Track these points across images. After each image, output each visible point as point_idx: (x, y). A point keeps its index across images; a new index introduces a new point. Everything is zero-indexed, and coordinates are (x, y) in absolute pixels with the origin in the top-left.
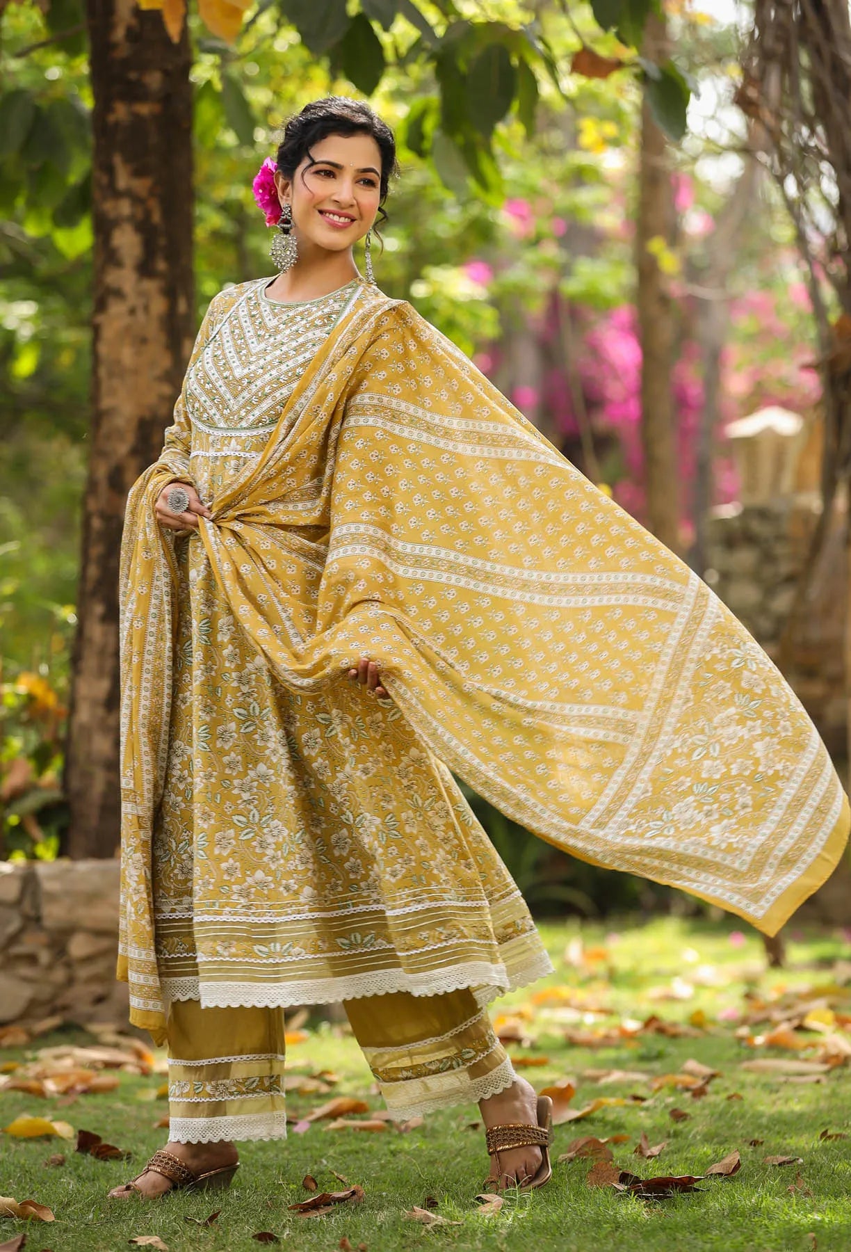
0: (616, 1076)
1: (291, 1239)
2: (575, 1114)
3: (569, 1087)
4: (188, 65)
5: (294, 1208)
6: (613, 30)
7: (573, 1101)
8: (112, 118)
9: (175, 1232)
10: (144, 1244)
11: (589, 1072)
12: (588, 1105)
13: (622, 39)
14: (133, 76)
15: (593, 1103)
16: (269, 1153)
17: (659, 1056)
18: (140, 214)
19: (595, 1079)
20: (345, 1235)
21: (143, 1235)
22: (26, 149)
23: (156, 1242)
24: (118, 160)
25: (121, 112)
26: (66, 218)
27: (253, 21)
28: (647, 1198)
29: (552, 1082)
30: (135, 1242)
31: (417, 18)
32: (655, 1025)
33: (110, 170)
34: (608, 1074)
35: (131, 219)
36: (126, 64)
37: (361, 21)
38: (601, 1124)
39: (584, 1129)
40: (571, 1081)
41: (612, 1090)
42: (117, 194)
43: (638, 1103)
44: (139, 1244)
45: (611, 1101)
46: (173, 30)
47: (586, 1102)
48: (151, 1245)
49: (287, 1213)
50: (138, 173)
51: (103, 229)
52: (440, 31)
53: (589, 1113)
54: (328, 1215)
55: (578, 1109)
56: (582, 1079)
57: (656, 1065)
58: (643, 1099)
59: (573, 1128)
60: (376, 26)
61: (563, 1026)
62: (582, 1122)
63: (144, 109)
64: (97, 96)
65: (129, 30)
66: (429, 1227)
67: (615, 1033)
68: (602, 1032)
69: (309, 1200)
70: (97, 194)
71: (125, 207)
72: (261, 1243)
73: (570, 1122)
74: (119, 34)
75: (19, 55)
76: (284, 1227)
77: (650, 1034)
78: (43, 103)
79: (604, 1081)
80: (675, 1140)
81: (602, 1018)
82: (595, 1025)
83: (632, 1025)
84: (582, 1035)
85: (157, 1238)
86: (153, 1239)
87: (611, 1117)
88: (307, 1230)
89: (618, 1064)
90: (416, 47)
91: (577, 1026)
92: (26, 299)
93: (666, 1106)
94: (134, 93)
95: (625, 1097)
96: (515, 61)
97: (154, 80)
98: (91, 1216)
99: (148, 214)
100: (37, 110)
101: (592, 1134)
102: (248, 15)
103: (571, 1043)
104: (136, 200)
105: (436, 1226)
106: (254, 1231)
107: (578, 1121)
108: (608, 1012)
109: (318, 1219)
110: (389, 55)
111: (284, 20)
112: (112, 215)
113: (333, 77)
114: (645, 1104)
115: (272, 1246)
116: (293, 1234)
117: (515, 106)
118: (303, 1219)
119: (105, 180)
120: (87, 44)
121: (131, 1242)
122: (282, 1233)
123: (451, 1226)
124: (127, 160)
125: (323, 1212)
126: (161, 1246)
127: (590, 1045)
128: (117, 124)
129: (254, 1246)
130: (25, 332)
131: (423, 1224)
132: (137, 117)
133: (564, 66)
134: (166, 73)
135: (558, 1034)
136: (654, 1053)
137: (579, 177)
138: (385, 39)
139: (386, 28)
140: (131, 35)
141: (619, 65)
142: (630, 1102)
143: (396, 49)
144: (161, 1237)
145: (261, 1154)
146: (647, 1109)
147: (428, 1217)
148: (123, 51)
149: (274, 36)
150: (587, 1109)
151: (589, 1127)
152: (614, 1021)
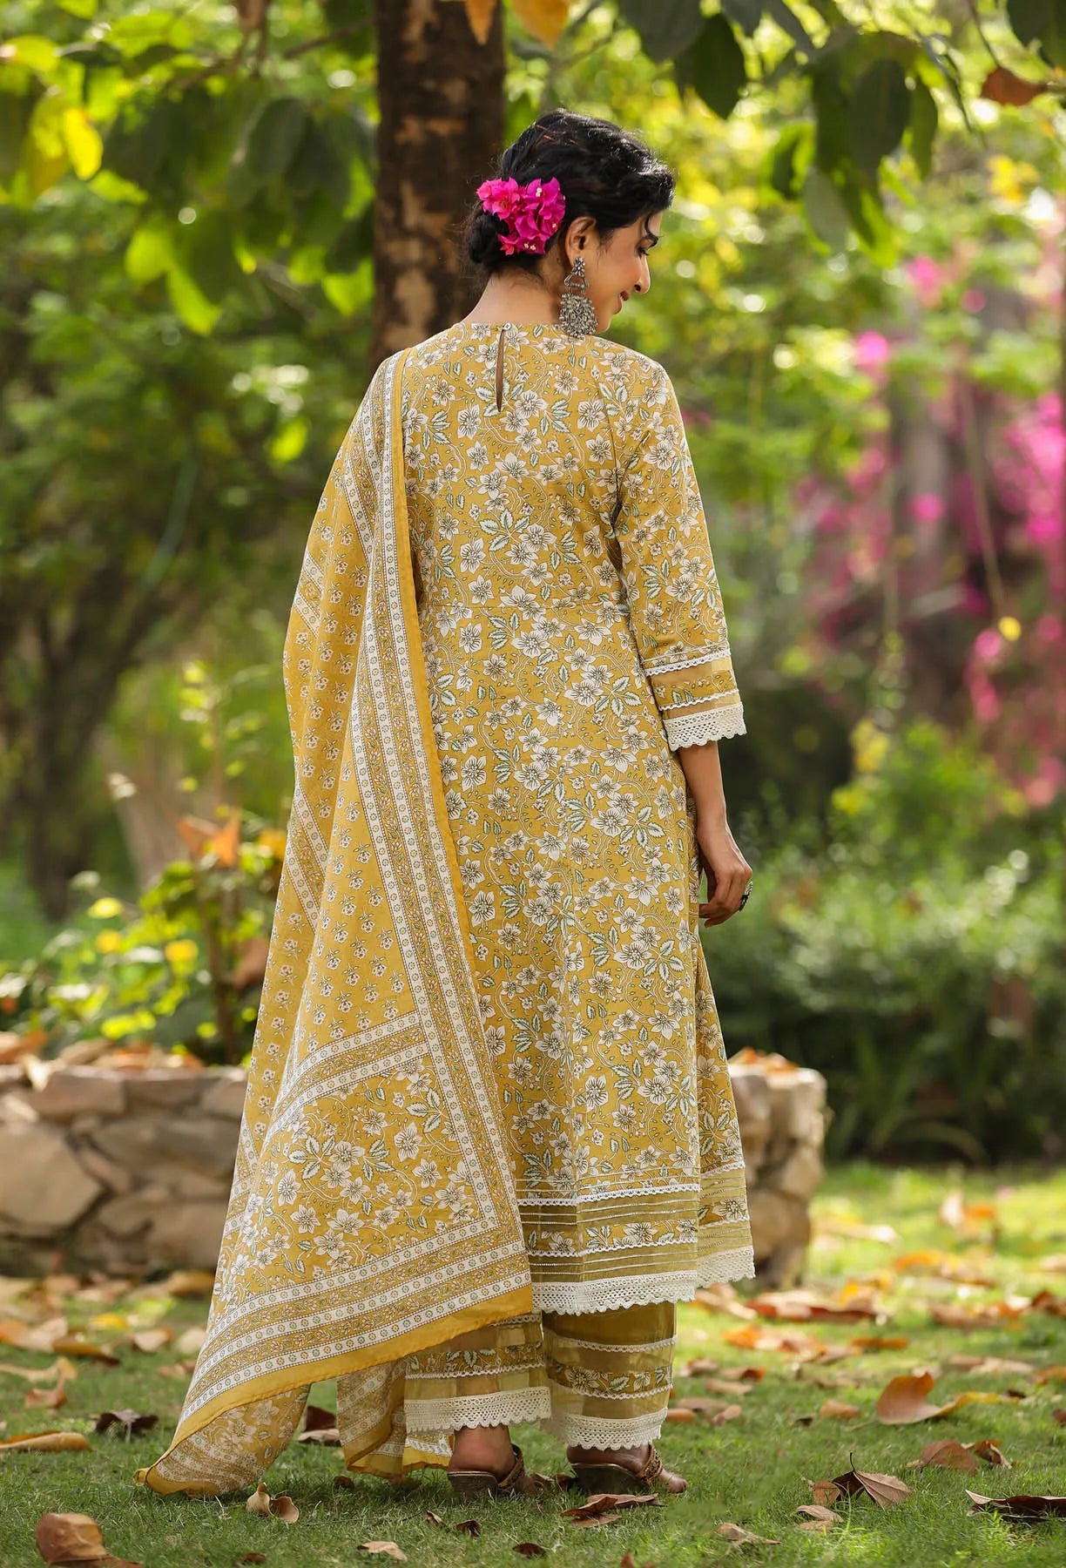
0: (991, 1366)
1: (562, 1553)
2: (934, 1411)
3: (927, 1376)
4: (500, 75)
5: (569, 1514)
6: (1035, 45)
7: (931, 1394)
8: (401, 137)
9: (418, 1539)
10: (376, 1551)
11: (957, 1359)
12: (952, 1400)
13: (1044, 56)
14: (430, 84)
15: (958, 1398)
16: (545, 1444)
17: (1047, 1343)
18: (432, 258)
19: (966, 1368)
20: (629, 1551)
21: (377, 1540)
22: (293, 174)
23: (392, 1549)
24: (407, 190)
25: (413, 130)
26: (340, 262)
27: (583, 19)
28: (1015, 1521)
29: (910, 1371)
30: (366, 1548)
31: (790, 24)
32: (1044, 1303)
33: (396, 202)
34: (982, 1363)
35: (421, 265)
36: (422, 69)
37: (719, 25)
38: (966, 1425)
39: (944, 1431)
40: (933, 1369)
41: (985, 1383)
42: (406, 234)
43: (1015, 1399)
44: (370, 1551)
45: (981, 1397)
46: (480, 27)
47: (948, 1397)
48: (385, 1553)
49: (559, 1519)
50: (431, 208)
51: (386, 276)
52: (819, 41)
53: (951, 1411)
54: (613, 1525)
55: (938, 1405)
56: (947, 1367)
57: (1044, 1354)
58: (1022, 1396)
59: (930, 1428)
60: (738, 30)
61: (930, 1299)
62: (942, 1421)
63: (442, 128)
64: (384, 109)
65: (427, 27)
66: (736, 1545)
67: (994, 1311)
68: (978, 1308)
69: (588, 1506)
70: (379, 232)
71: (414, 250)
72: (523, 1556)
73: (927, 1420)
74: (415, 31)
75: (290, 55)
76: (555, 1537)
77: (1039, 1316)
78: (319, 117)
79: (973, 1372)
80: (1058, 1449)
81: (979, 1292)
82: (971, 1300)
83: (1018, 1303)
84: (954, 1311)
85: (392, 1545)
86: (389, 1546)
87: (980, 1417)
88: (584, 1542)
89: (996, 1351)
90: (788, 61)
91: (947, 1301)
92: (295, 363)
93: (1051, 1406)
94: (430, 106)
95: (999, 1392)
96: (910, 82)
97: (456, 91)
98: (314, 1514)
99: (443, 258)
100: (309, 123)
101: (953, 1438)
102: (575, 11)
103: (938, 1322)
104: (428, 240)
105: (745, 1543)
106: (516, 1540)
107: (936, 1419)
108: (988, 1284)
109: (599, 1530)
110: (753, 69)
111: (622, 22)
112: (397, 259)
113: (682, 94)
114: (1025, 1402)
115: (537, 1562)
116: (564, 1546)
117: (907, 138)
118: (578, 1529)
119: (389, 215)
120: (373, 42)
121: (361, 1548)
122: (552, 1545)
123: (764, 1545)
124: (419, 192)
125: (605, 1521)
126: (399, 1554)
127: (963, 1326)
128: (408, 145)
129: (514, 1559)
130: (291, 405)
131: (729, 1541)
132: (433, 137)
133: (971, 88)
134: (472, 84)
135: (921, 1309)
136: (1042, 1338)
137: (998, 231)
138: (748, 47)
139: (749, 33)
140: (429, 32)
141: (1041, 89)
142: (1005, 1399)
143: (762, 61)
144: (399, 1544)
145: (534, 1445)
146: (1026, 1409)
147: (736, 1533)
148: (418, 54)
149: (608, 40)
150: (950, 1405)
151: (948, 1427)
152: (995, 1296)
